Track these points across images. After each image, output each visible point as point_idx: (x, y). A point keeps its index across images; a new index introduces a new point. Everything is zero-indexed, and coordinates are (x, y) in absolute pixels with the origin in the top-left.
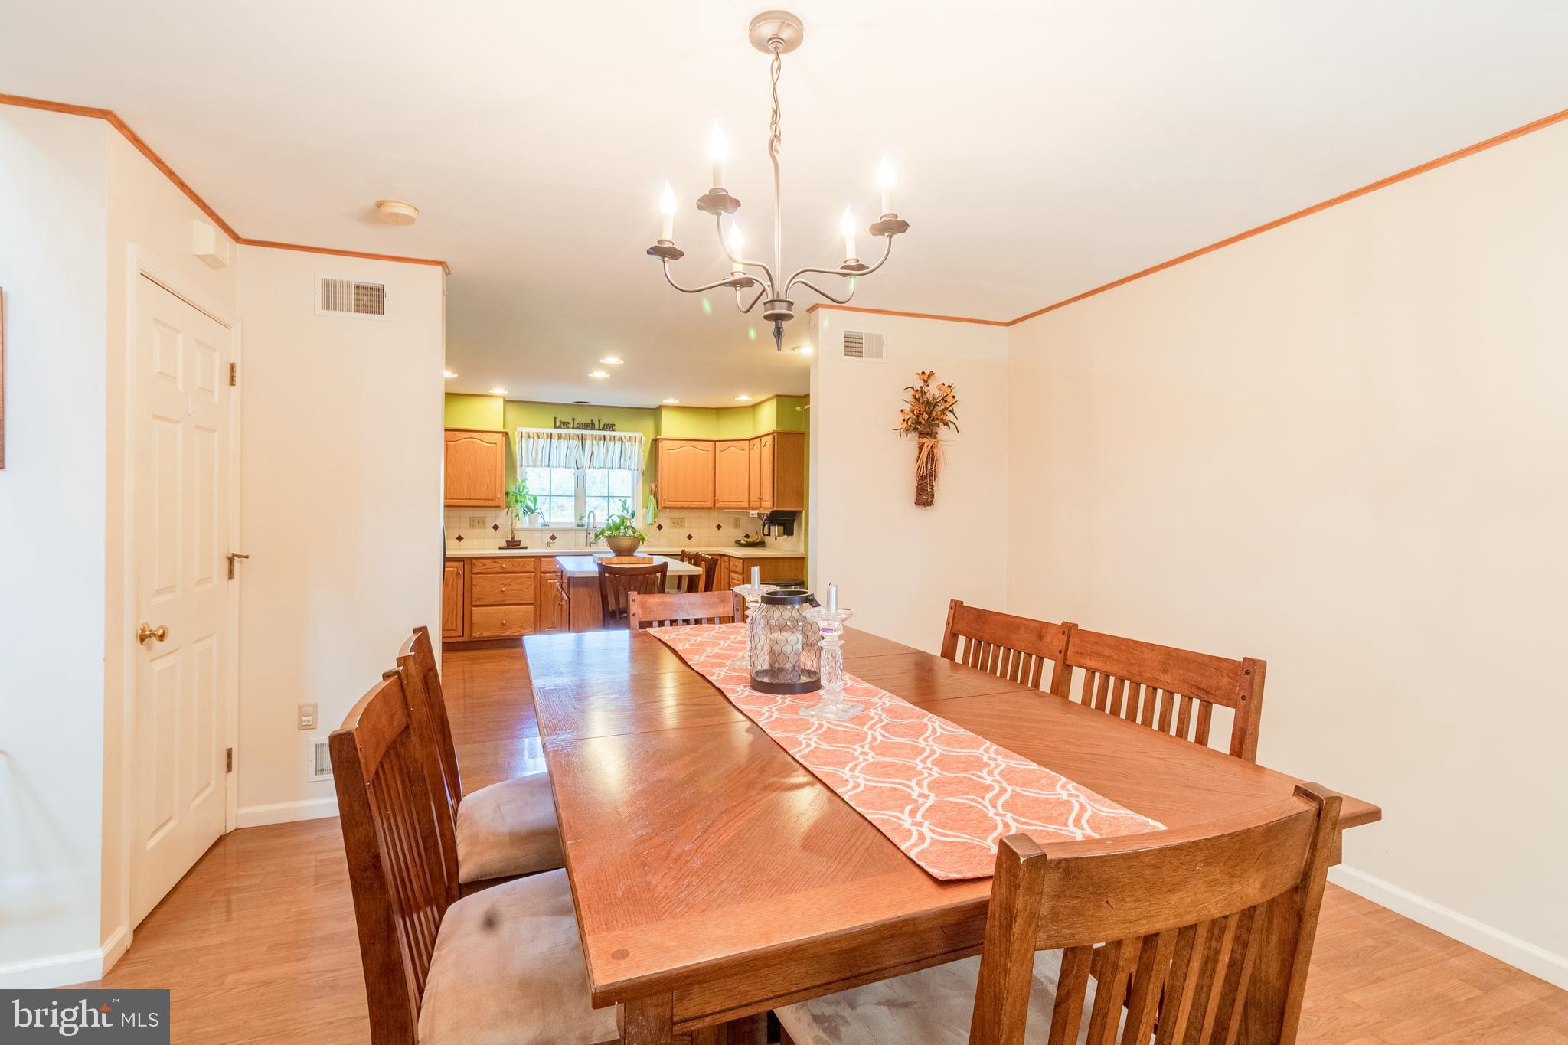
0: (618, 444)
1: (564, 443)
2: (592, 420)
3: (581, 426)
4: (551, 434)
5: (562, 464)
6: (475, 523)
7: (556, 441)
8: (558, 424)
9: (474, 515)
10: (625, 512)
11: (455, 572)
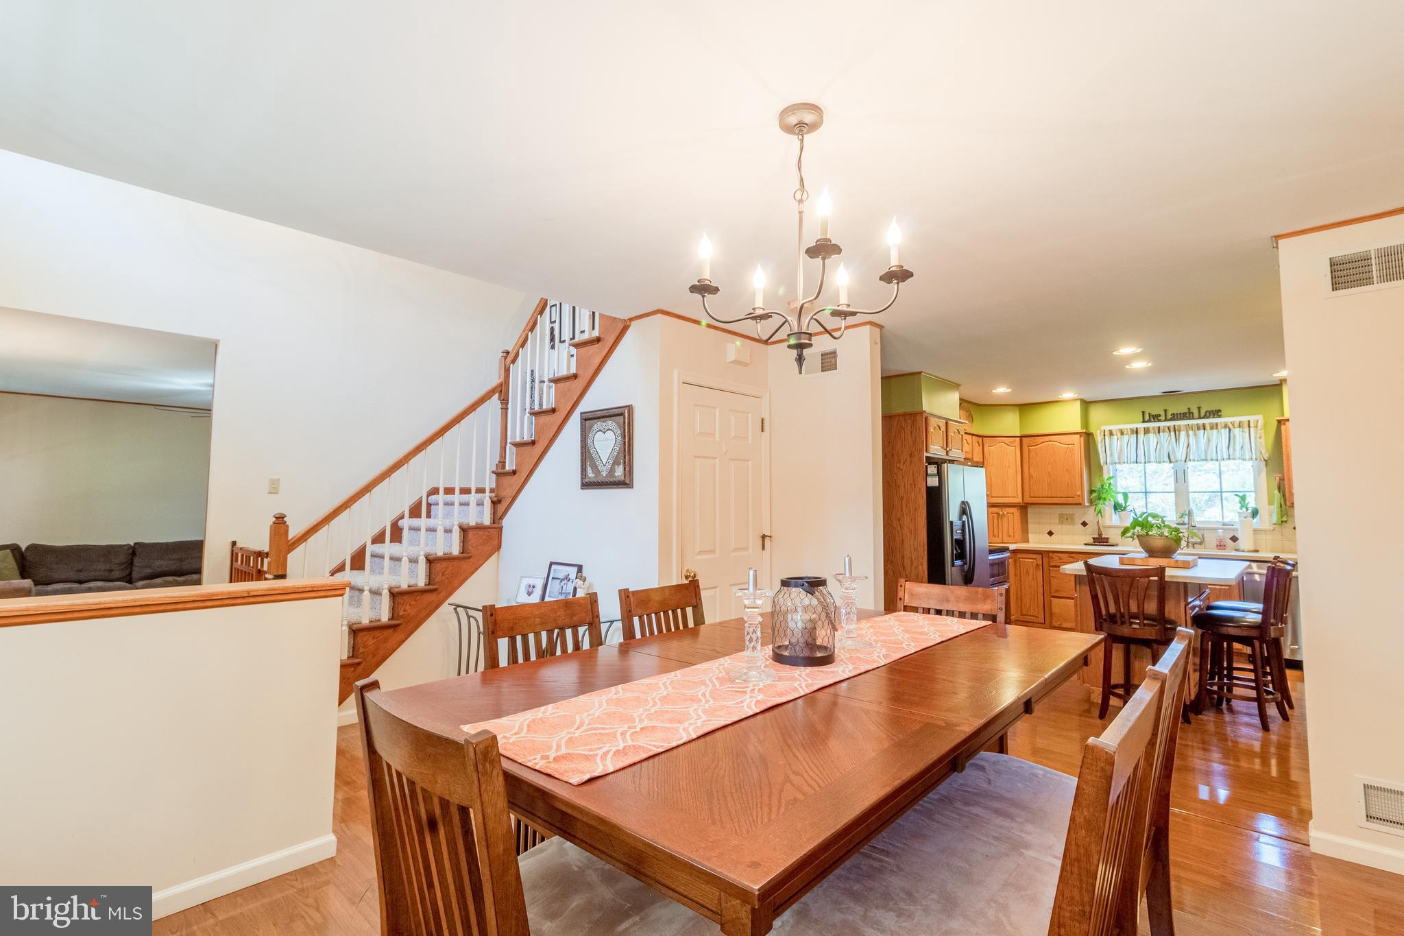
0: (1225, 432)
1: (1152, 437)
2: (1189, 409)
3: (1175, 417)
4: (1137, 428)
5: (1152, 459)
6: (1066, 519)
7: (1142, 436)
8: (1147, 418)
9: (1063, 512)
10: (1244, 509)
11: (1034, 564)
